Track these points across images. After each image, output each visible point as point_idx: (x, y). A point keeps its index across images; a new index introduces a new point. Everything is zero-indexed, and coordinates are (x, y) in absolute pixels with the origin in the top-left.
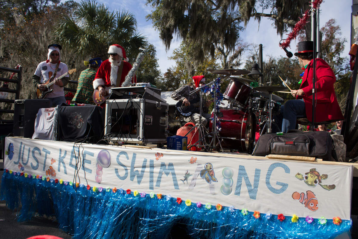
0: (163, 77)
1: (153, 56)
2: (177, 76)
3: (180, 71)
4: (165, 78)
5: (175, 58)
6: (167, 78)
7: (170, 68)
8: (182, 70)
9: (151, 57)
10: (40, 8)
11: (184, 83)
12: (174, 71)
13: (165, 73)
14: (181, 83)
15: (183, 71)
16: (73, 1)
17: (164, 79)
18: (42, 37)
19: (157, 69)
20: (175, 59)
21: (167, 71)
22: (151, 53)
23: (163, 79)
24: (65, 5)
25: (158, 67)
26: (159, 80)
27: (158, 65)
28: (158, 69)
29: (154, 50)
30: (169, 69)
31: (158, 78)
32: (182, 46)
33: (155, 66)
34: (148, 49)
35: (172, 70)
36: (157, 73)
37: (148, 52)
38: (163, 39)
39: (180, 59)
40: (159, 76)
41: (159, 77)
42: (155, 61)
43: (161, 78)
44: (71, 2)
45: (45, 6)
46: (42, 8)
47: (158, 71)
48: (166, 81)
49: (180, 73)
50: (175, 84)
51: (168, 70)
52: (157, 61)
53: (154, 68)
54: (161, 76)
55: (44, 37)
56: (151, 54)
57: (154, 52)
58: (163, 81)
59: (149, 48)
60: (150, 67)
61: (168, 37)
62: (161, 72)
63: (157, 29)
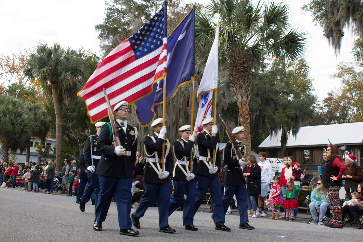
0: (322, 105)
1: (305, 76)
2: (342, 103)
3: (348, 94)
4: (325, 106)
5: (340, 75)
6: (328, 106)
7: (332, 91)
8: (351, 94)
9: (303, 77)
11: (356, 113)
12: (338, 94)
13: (324, 99)
14: (349, 113)
15: (353, 94)
17: (323, 107)
20: (340, 77)
21: (327, 96)
22: (303, 70)
23: (321, 108)
25: (313, 90)
26: (316, 109)
27: (313, 88)
28: (313, 93)
29: (307, 66)
30: (330, 92)
31: (314, 107)
32: (354, 50)
33: (308, 89)
34: (298, 66)
35: (334, 94)
36: (312, 100)
37: (297, 70)
38: (328, 37)
39: (347, 77)
40: (315, 103)
41: (315, 105)
42: (309, 82)
43: (318, 106)
47: (314, 96)
48: (326, 110)
49: (347, 98)
50: (340, 115)
51: (330, 94)
52: (312, 82)
53: (308, 92)
54: (319, 103)
56: (302, 72)
57: (306, 69)
58: (321, 111)
59: (299, 64)
60: (302, 91)
61: (337, 34)
62: (317, 98)
63: (319, 25)
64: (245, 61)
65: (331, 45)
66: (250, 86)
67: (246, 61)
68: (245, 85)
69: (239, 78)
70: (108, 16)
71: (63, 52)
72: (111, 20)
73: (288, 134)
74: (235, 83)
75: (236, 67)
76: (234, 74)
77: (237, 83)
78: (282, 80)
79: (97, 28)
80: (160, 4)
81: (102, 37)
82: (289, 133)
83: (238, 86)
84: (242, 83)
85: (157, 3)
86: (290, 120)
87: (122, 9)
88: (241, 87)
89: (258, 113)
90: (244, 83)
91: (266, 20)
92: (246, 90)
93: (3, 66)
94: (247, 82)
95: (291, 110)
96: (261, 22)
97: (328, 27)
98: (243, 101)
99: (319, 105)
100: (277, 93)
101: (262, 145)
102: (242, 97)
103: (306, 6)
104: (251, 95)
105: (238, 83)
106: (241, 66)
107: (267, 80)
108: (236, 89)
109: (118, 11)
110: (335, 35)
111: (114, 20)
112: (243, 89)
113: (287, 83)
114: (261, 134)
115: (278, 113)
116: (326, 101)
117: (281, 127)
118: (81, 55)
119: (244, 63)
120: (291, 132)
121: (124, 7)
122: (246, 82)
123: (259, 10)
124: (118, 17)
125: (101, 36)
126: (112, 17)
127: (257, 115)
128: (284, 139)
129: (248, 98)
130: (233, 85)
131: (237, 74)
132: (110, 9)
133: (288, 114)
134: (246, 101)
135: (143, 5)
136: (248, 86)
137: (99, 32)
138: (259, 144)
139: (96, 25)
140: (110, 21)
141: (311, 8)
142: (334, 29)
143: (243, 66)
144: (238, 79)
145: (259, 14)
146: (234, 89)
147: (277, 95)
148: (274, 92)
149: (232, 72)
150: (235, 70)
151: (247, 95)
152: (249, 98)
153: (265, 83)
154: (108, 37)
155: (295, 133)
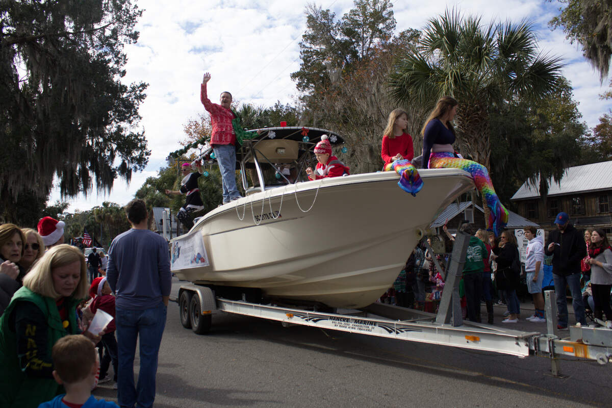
0: (593, 135)
1: (566, 99)
4: (598, 136)
6: (601, 136)
7: (606, 116)
9: (564, 101)
10: (363, 53)
13: (595, 127)
16: (411, 29)
18: (372, 95)
19: (578, 122)
21: (599, 123)
22: (563, 93)
23: (593, 139)
24: (400, 38)
25: (579, 117)
26: (585, 141)
27: (579, 115)
28: (581, 121)
29: (568, 87)
30: (603, 117)
31: (583, 139)
33: (572, 116)
35: (610, 120)
36: (580, 129)
38: (590, 57)
40: (583, 134)
41: (584, 136)
42: (573, 106)
43: (588, 138)
44: (408, 31)
45: (369, 49)
46: (364, 52)
47: (581, 124)
48: (599, 141)
51: (602, 120)
52: (577, 107)
53: (572, 121)
54: (588, 133)
55: (374, 95)
56: (562, 96)
57: (567, 91)
58: (592, 143)
60: (563, 120)
61: (602, 52)
62: (586, 126)
63: (576, 42)
64: (479, 107)
65: (596, 68)
66: (489, 138)
67: (481, 107)
68: (482, 137)
69: (473, 130)
70: (305, 60)
71: (255, 113)
72: (309, 64)
73: (548, 181)
74: (469, 137)
75: (468, 116)
76: (466, 125)
77: (471, 137)
78: (534, 113)
79: (293, 76)
80: (367, 37)
81: (300, 87)
82: (550, 180)
83: (473, 140)
84: (477, 136)
85: (363, 36)
86: (550, 164)
87: (321, 49)
88: (476, 141)
89: (507, 159)
90: (481, 135)
91: (501, 51)
92: (483, 144)
93: (193, 133)
94: (485, 133)
95: (550, 150)
96: (496, 54)
97: (589, 43)
98: (480, 158)
99: (590, 135)
100: (530, 130)
101: (517, 196)
102: (479, 154)
103: (556, 19)
104: (490, 150)
105: (473, 136)
106: (475, 115)
107: (515, 115)
108: (471, 144)
109: (317, 53)
110: (599, 53)
111: (312, 64)
112: (480, 144)
113: (541, 116)
114: (515, 182)
115: (533, 156)
116: (598, 129)
117: (539, 174)
118: (278, 111)
119: (478, 110)
120: (553, 178)
121: (323, 47)
122: (482, 135)
123: (491, 40)
124: (317, 60)
125: (299, 85)
126: (310, 61)
127: (506, 161)
128: (544, 188)
129: (487, 155)
130: (466, 140)
131: (470, 125)
132: (307, 52)
133: (546, 156)
134: (485, 158)
135: (346, 41)
136: (486, 138)
137: (297, 81)
138: (513, 195)
139: (292, 73)
140: (309, 66)
141: (564, 21)
142: (597, 46)
143: (477, 114)
144: (472, 132)
145: (491, 44)
146: (468, 144)
147: (530, 133)
148: (525, 130)
149: (463, 123)
150: (467, 121)
151: (486, 151)
152: (489, 154)
153: (512, 120)
154: (307, 86)
155: (558, 179)
